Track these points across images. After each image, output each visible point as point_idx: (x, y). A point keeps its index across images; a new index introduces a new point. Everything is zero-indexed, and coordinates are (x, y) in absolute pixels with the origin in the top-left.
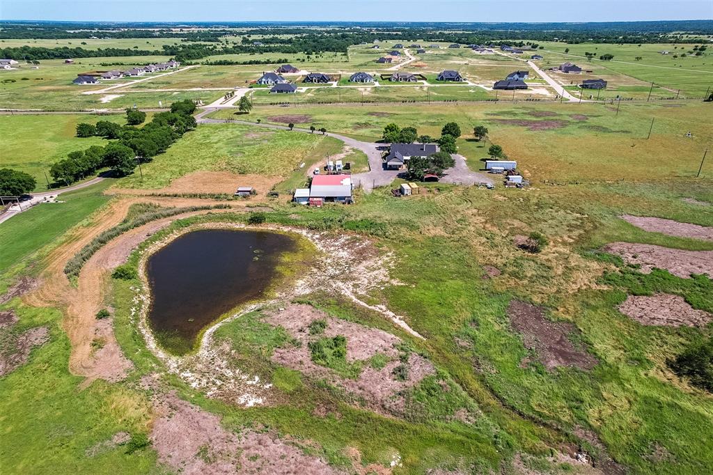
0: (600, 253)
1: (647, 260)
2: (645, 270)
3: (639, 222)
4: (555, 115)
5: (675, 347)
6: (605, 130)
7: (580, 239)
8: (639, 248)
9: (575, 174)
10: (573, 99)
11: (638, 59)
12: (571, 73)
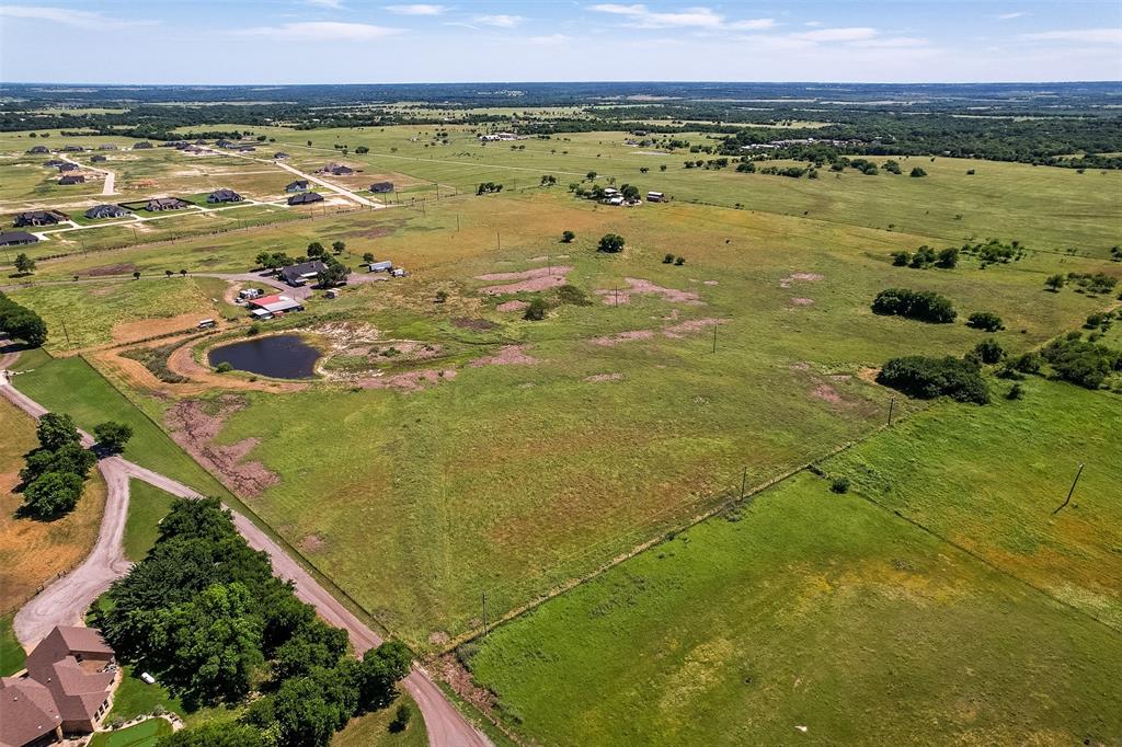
0: (474, 294)
1: (498, 291)
2: (498, 295)
3: (484, 277)
4: (377, 223)
5: (523, 314)
6: (426, 229)
7: (460, 292)
8: (490, 288)
9: (432, 262)
10: (378, 206)
11: (394, 150)
12: (343, 175)
